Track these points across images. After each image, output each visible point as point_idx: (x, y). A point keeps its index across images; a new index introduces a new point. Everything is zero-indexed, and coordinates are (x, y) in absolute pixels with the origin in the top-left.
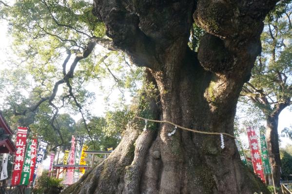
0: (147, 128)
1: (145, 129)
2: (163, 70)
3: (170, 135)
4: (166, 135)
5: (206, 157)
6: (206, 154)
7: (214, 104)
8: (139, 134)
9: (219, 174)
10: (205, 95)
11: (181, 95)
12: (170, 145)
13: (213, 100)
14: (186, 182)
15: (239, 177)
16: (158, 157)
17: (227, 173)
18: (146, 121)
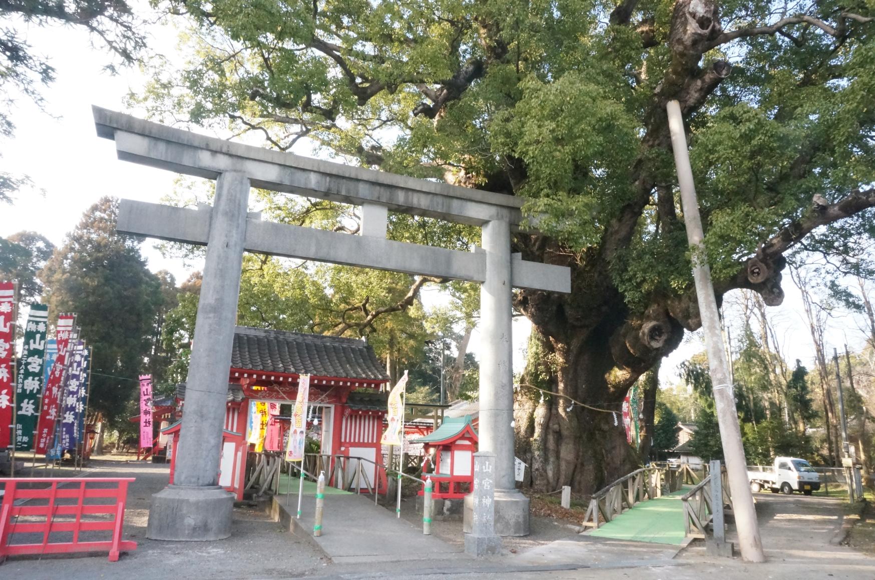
0: (544, 400)
1: (541, 401)
2: (568, 344)
3: (568, 410)
4: (565, 410)
5: (597, 432)
6: (598, 430)
7: (614, 386)
8: (536, 406)
9: (607, 449)
10: (606, 376)
11: (579, 368)
12: (570, 421)
13: (614, 383)
14: (581, 454)
15: (623, 451)
16: (558, 430)
17: (614, 448)
18: (541, 392)
